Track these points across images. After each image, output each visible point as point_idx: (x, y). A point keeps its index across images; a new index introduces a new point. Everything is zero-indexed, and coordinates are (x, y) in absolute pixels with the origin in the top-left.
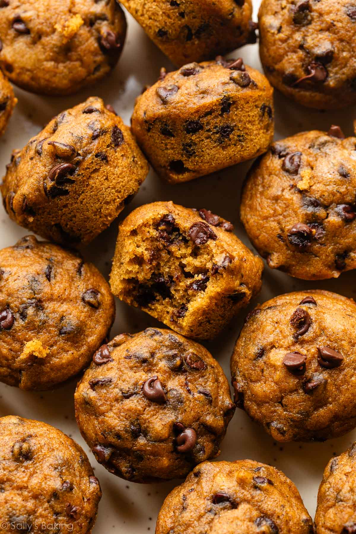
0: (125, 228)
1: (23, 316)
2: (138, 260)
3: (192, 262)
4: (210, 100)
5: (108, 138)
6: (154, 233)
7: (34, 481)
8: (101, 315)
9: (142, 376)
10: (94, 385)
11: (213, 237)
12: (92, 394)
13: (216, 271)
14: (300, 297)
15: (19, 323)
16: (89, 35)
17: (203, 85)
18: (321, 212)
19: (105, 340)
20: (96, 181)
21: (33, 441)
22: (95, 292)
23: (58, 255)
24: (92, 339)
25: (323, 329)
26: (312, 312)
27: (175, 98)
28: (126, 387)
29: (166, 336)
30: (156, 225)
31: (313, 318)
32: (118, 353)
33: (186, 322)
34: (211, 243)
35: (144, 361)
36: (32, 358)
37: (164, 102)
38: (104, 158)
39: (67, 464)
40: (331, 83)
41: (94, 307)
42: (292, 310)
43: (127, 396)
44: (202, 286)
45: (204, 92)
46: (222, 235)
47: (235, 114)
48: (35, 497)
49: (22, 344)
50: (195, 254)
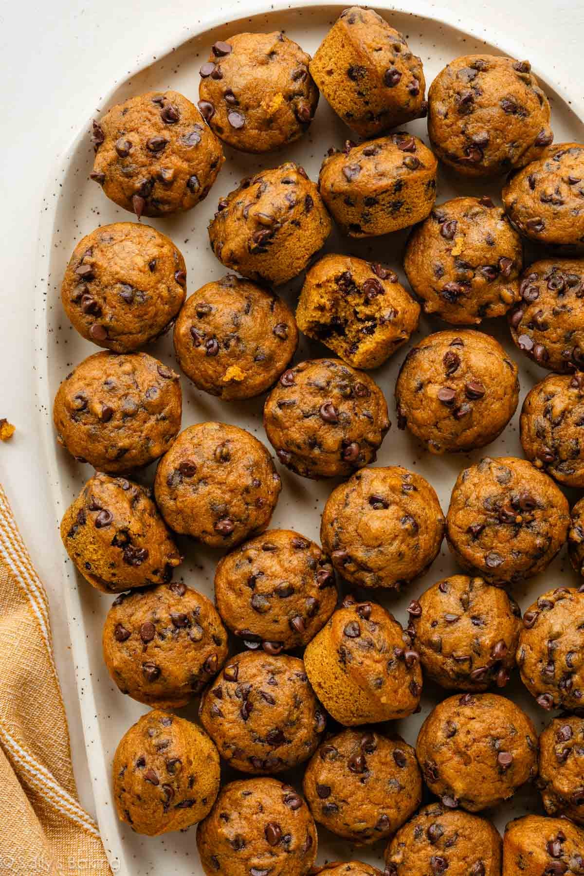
0: (312, 281)
1: (227, 346)
2: (321, 308)
3: (364, 310)
4: (386, 182)
5: (301, 208)
6: (335, 287)
7: (231, 478)
8: (288, 345)
9: (319, 400)
10: (281, 405)
11: (382, 292)
12: (279, 412)
13: (383, 322)
14: (451, 337)
15: (223, 351)
16: (287, 108)
17: (382, 168)
18: (470, 273)
19: (290, 365)
20: (291, 243)
21: (230, 446)
22: (284, 326)
23: (256, 294)
24: (280, 364)
25: (469, 367)
26: (460, 353)
27: (358, 177)
28: (306, 408)
29: (340, 367)
30: (337, 280)
31: (461, 358)
32: (301, 379)
33: (356, 358)
34: (380, 297)
35: (322, 389)
36: (232, 380)
37: (349, 181)
38: (297, 223)
39: (256, 464)
40: (486, 163)
41: (282, 339)
42: (444, 351)
43: (307, 416)
44: (371, 331)
45: (382, 175)
46: (390, 289)
47: (405, 192)
48: (232, 491)
49: (225, 369)
50: (367, 303)
